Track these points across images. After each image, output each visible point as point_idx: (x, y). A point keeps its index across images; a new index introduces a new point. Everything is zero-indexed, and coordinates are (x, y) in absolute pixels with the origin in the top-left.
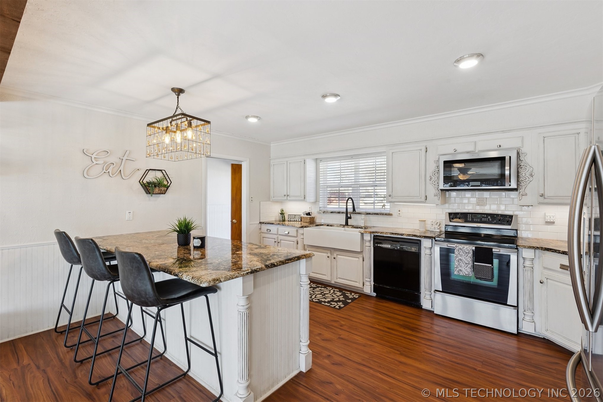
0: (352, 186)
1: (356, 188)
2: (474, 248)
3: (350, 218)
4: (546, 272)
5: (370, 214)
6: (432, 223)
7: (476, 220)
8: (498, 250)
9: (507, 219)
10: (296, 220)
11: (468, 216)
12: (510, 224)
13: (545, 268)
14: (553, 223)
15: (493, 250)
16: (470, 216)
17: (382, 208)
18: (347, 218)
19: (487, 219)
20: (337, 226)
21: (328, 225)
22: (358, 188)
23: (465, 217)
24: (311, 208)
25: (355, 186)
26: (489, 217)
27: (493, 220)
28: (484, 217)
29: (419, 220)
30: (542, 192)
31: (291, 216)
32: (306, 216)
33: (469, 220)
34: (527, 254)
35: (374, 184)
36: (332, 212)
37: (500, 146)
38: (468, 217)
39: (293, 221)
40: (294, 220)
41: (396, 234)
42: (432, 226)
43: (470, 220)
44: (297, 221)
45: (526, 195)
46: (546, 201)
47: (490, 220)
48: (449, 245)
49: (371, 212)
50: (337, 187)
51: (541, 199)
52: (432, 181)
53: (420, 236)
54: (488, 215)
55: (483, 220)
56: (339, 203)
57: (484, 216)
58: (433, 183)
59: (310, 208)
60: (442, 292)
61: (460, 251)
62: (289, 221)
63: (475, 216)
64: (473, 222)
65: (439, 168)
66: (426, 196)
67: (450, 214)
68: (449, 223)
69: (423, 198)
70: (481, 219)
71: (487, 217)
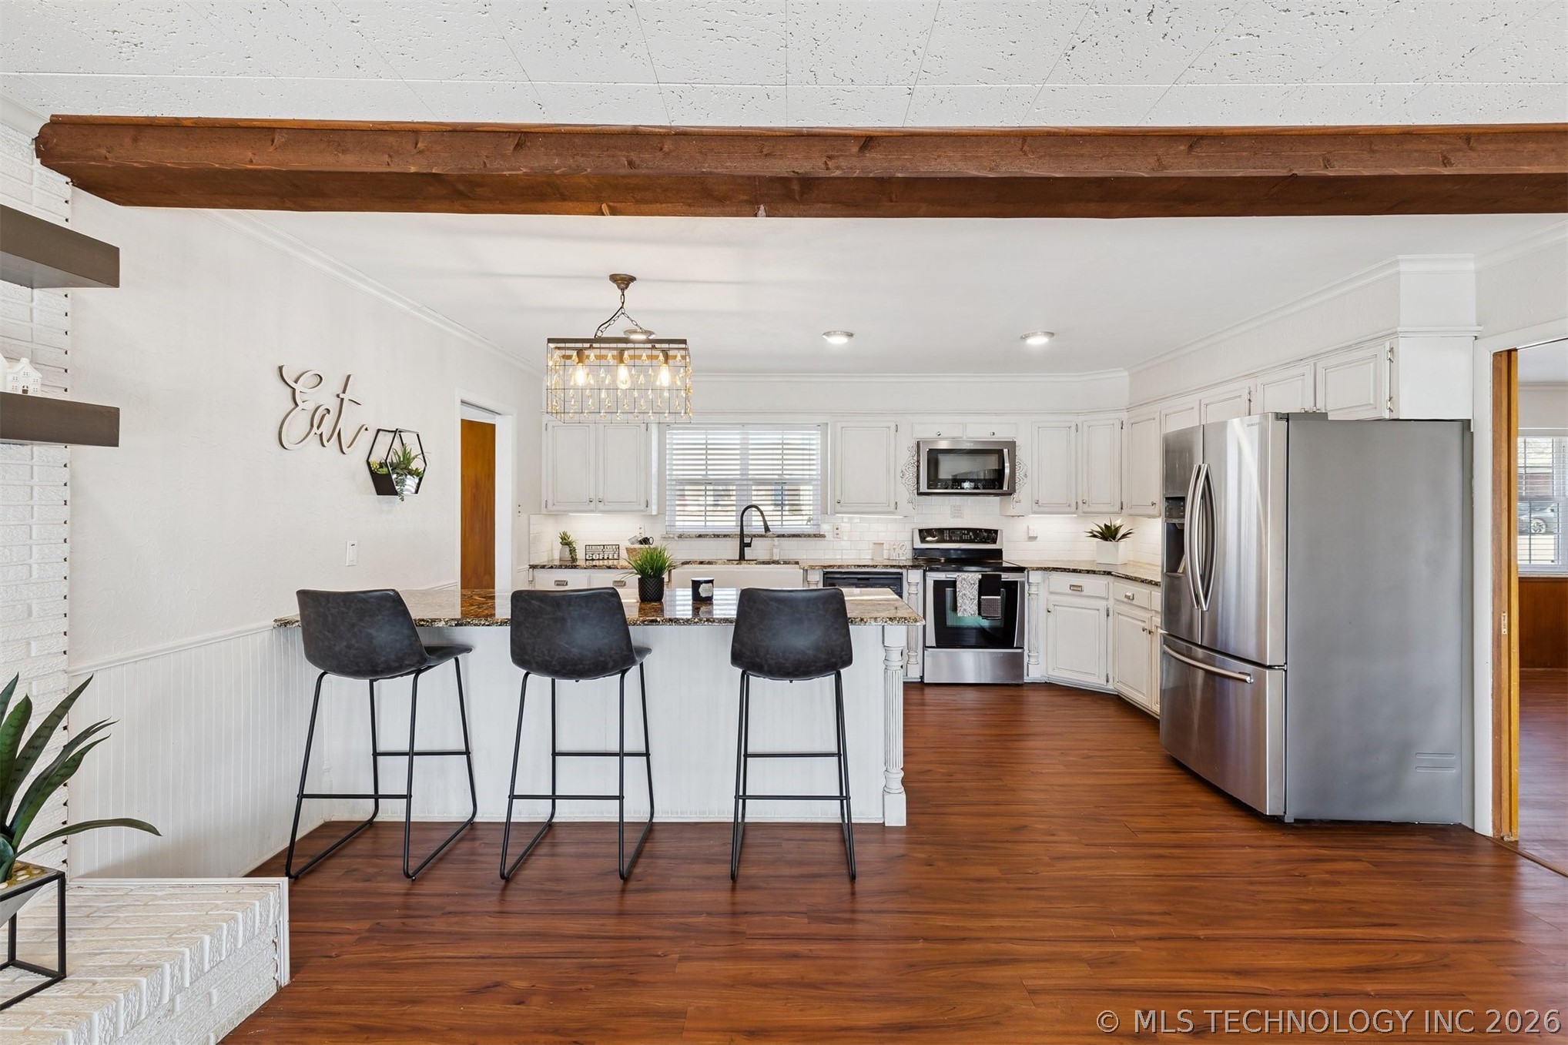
0: (738, 482)
1: (745, 488)
2: (980, 577)
3: (749, 545)
4: (1053, 598)
5: (783, 536)
6: (895, 547)
7: (955, 539)
8: (1007, 576)
9: (991, 535)
10: (606, 558)
11: (944, 532)
12: (995, 543)
13: (1051, 593)
14: (1035, 538)
15: (1003, 576)
16: (947, 532)
17: (807, 525)
18: (743, 546)
19: (968, 536)
20: (724, 563)
21: (701, 563)
22: (749, 488)
23: (941, 533)
24: (643, 527)
25: (742, 482)
26: (971, 534)
27: (975, 538)
28: (964, 534)
29: (874, 544)
30: (1037, 499)
31: (593, 547)
32: (638, 546)
33: (946, 538)
34: (1035, 577)
35: (781, 479)
36: (700, 536)
37: (994, 434)
38: (945, 534)
39: (599, 559)
40: (601, 558)
41: (864, 566)
42: (894, 552)
43: (948, 538)
44: (608, 558)
45: (1020, 502)
46: (1041, 509)
47: (973, 537)
48: (948, 576)
49: (786, 534)
50: (701, 484)
51: (1036, 508)
52: (904, 478)
53: (900, 567)
54: (969, 530)
55: (964, 538)
56: (706, 516)
57: (965, 532)
58: (907, 481)
59: (640, 528)
60: (938, 646)
61: (963, 582)
62: (586, 560)
63: (953, 533)
64: (951, 541)
65: (915, 458)
66: (896, 503)
67: (921, 531)
68: (919, 545)
69: (893, 505)
70: (961, 537)
71: (968, 534)
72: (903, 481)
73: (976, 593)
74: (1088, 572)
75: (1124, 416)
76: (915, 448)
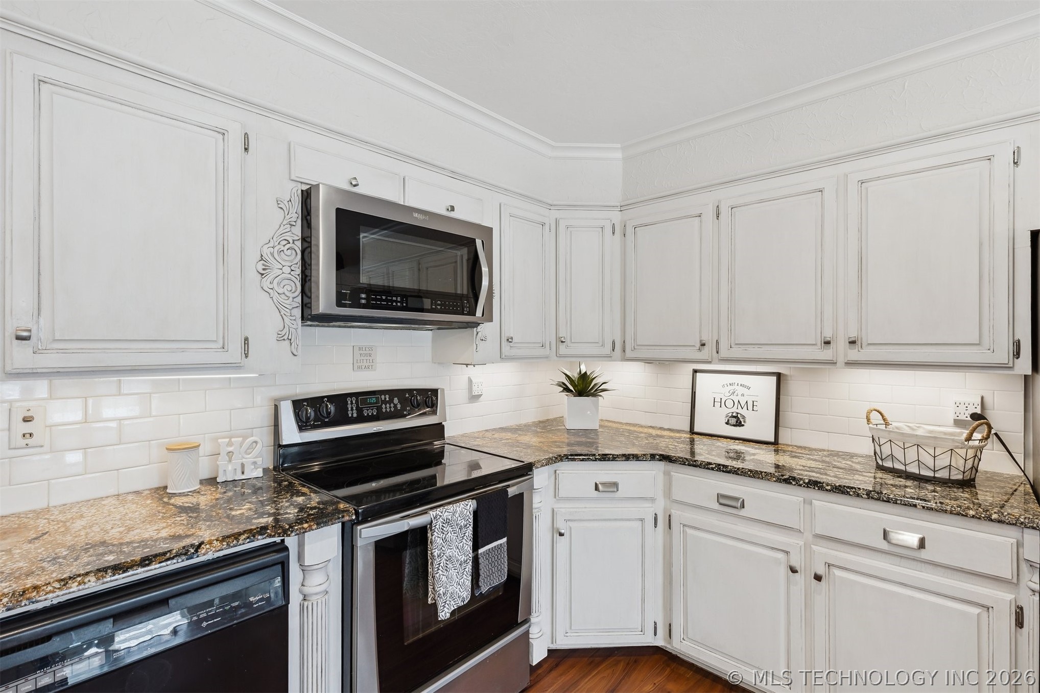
2: (475, 506)
6: (230, 449)
7: (368, 414)
9: (427, 399)
11: (349, 402)
16: (354, 402)
19: (392, 405)
23: (340, 406)
26: (396, 400)
27: (403, 409)
28: (385, 402)
29: (167, 449)
30: (509, 335)
33: (352, 414)
34: (540, 478)
37: (452, 209)
38: (349, 406)
42: (230, 461)
43: (355, 415)
45: (485, 338)
46: (514, 352)
47: (399, 406)
51: (504, 350)
52: (271, 277)
54: (392, 394)
55: (384, 410)
57: (385, 398)
58: (276, 288)
63: (364, 402)
64: (361, 419)
65: (298, 230)
66: (246, 339)
67: (297, 405)
68: (291, 435)
69: (236, 348)
70: (379, 409)
71: (391, 401)
72: (266, 283)
73: (468, 545)
74: (627, 457)
75: (616, 217)
76: (297, 206)
